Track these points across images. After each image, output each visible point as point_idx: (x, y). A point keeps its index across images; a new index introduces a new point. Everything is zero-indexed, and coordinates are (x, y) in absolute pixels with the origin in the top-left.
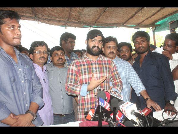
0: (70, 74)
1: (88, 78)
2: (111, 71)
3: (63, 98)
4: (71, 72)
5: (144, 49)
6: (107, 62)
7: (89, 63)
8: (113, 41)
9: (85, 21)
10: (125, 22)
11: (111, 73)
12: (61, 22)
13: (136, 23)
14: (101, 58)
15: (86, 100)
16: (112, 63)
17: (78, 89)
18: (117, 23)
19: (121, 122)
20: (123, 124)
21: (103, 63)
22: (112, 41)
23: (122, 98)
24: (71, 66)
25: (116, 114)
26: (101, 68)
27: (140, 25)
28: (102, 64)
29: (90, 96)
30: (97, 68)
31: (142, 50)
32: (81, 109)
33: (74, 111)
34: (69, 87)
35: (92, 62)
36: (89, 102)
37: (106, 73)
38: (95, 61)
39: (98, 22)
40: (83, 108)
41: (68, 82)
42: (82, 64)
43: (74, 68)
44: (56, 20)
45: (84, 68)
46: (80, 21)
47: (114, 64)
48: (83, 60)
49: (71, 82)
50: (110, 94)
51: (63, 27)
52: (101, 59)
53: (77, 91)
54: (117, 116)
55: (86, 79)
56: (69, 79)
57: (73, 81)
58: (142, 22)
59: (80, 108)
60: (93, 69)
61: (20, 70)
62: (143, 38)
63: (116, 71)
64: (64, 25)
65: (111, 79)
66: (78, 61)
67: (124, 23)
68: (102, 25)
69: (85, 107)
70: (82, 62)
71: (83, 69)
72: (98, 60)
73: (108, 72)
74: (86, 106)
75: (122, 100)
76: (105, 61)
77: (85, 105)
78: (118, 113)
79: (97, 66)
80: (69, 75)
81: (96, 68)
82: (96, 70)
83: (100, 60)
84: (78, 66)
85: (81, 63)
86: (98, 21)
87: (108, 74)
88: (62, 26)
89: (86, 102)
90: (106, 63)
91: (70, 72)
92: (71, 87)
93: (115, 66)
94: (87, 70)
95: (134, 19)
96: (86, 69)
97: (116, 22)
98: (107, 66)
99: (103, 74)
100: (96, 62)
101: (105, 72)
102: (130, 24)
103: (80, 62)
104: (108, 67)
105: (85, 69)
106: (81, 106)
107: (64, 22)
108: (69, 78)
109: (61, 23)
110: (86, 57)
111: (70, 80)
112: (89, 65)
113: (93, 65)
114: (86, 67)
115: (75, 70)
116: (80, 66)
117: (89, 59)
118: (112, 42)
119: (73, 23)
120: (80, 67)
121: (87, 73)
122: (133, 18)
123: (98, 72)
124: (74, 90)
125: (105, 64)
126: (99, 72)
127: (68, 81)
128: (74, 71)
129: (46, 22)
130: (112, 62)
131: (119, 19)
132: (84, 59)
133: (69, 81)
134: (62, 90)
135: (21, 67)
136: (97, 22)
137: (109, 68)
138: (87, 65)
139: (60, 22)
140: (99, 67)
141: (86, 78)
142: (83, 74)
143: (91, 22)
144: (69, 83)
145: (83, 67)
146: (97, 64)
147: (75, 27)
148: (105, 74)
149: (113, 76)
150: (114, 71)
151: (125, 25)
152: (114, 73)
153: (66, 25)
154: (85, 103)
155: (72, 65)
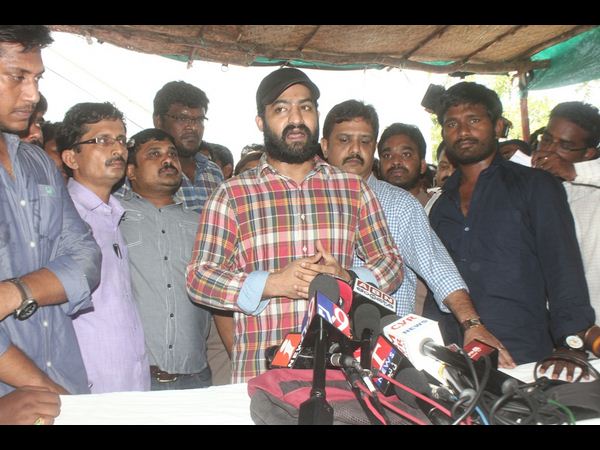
0: (210, 230)
1: (275, 244)
2: (357, 218)
3: (172, 315)
4: (210, 224)
5: (475, 146)
6: (346, 187)
7: (279, 192)
8: (360, 119)
9: (261, 42)
10: (412, 47)
11: (360, 229)
12: (173, 42)
13: (457, 54)
14: (324, 173)
15: (264, 323)
16: (362, 192)
17: (234, 283)
18: (382, 54)
19: (387, 373)
20: (394, 378)
21: (331, 189)
22: (359, 115)
23: (394, 306)
24: (214, 203)
25: (373, 349)
26: (321, 207)
27: (469, 62)
28: (328, 194)
29: (278, 310)
30: (309, 209)
31: (467, 148)
32: (242, 356)
33: (208, 367)
34: (199, 276)
35: (290, 185)
36: (274, 329)
37: (341, 227)
38: (302, 185)
39: (311, 47)
40: (251, 352)
41: (200, 257)
42: (253, 194)
43: (223, 209)
44: (155, 33)
45: (260, 209)
46: (243, 42)
47: (371, 195)
48: (255, 182)
49: (211, 258)
50: (353, 288)
51: (179, 59)
52: (321, 176)
53: (228, 291)
54: (375, 356)
55: (265, 247)
56: (202, 248)
57: (218, 255)
58: (480, 50)
59: (239, 353)
60: (291, 212)
61: (23, 203)
62: (476, 106)
63: (378, 219)
64: (183, 52)
65: (360, 247)
66: (240, 182)
67: (411, 53)
68: (325, 58)
69: (259, 346)
70: (254, 186)
71: (256, 213)
72: (310, 181)
73: (346, 224)
74: (263, 343)
75: (394, 310)
76: (336, 182)
77: (260, 341)
78: (378, 346)
79: (308, 201)
80: (205, 232)
81: (303, 209)
82: (303, 217)
83: (318, 181)
84: (240, 202)
85: (251, 189)
86: (312, 41)
87: (346, 231)
88: (177, 56)
89: (264, 331)
90: (343, 189)
91: (207, 221)
92: (207, 274)
93: (373, 200)
94: (269, 217)
95: (450, 37)
96: (269, 211)
97: (379, 50)
98: (345, 201)
99: (329, 230)
100: (306, 188)
101: (336, 223)
102: (433, 56)
103: (246, 187)
104: (349, 206)
105: (262, 212)
106: (243, 345)
107: (185, 40)
108: (203, 242)
109: (172, 46)
110: (268, 171)
111: (206, 252)
112: (277, 198)
113: (293, 200)
114: (268, 204)
115: (226, 217)
116: (246, 201)
117: (277, 177)
118: (356, 119)
119: (219, 45)
120: (246, 205)
121: (270, 228)
122: (445, 34)
123: (310, 224)
124: (220, 285)
125: (338, 194)
126: (314, 222)
127: (202, 253)
128: (222, 221)
129: (119, 38)
130: (364, 188)
131: (390, 37)
132: (262, 176)
133: (205, 256)
134: (169, 286)
135: (26, 195)
136: (307, 47)
137: (353, 210)
138: (271, 198)
139: (169, 41)
140: (313, 206)
141: (267, 245)
142: (258, 230)
143: (284, 45)
144: (203, 263)
145: (255, 206)
146: (306, 194)
147: (225, 62)
148: (336, 230)
149: (366, 239)
150: (369, 219)
151: (411, 58)
152: (369, 228)
153: (190, 53)
154: (260, 334)
155: (217, 197)
